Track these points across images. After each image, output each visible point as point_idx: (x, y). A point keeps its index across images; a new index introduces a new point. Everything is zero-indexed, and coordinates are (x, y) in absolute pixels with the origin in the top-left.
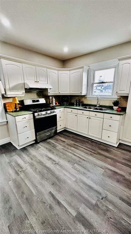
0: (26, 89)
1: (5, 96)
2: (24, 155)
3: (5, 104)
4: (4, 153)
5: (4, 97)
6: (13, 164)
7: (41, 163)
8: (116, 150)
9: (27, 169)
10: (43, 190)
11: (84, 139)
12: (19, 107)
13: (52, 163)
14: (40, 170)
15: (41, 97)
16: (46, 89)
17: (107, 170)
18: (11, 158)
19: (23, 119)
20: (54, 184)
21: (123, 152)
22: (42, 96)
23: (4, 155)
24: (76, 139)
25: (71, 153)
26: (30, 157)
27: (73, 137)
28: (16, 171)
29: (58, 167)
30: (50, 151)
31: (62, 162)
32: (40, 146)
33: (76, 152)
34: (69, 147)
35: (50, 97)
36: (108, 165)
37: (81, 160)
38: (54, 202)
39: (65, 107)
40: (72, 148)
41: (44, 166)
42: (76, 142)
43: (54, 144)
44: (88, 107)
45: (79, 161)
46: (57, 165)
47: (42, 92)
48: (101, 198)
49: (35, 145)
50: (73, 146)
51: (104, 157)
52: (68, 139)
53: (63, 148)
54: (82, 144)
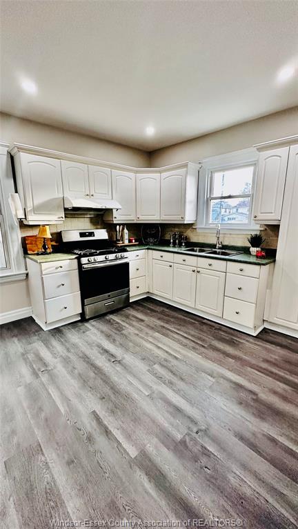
0: (66, 209)
1: (25, 223)
2: (55, 343)
3: (24, 240)
4: (16, 336)
5: (23, 225)
6: (31, 357)
7: (86, 359)
8: (251, 343)
9: (55, 367)
10: (80, 407)
11: (186, 316)
12: (52, 245)
13: (109, 360)
14: (81, 372)
15: (99, 227)
16: (109, 211)
17: (222, 381)
18: (29, 347)
19: (57, 268)
20: (104, 398)
21: (268, 346)
22: (101, 225)
23: (15, 340)
24: (168, 316)
25: (151, 342)
26: (65, 346)
27: (162, 312)
28: (34, 369)
29: (119, 368)
30: (108, 336)
31: (129, 359)
32: (90, 327)
33: (161, 342)
34: (150, 332)
35: (118, 227)
36: (227, 371)
37: (170, 358)
38: (98, 429)
39: (148, 249)
40: (157, 334)
41: (92, 364)
42: (167, 322)
43: (118, 323)
44: (198, 248)
45: (166, 360)
46: (118, 365)
47: (101, 217)
48: (195, 430)
49: (80, 324)
50: (160, 329)
51: (221, 355)
52: (151, 316)
53: (137, 332)
54: (179, 327)
